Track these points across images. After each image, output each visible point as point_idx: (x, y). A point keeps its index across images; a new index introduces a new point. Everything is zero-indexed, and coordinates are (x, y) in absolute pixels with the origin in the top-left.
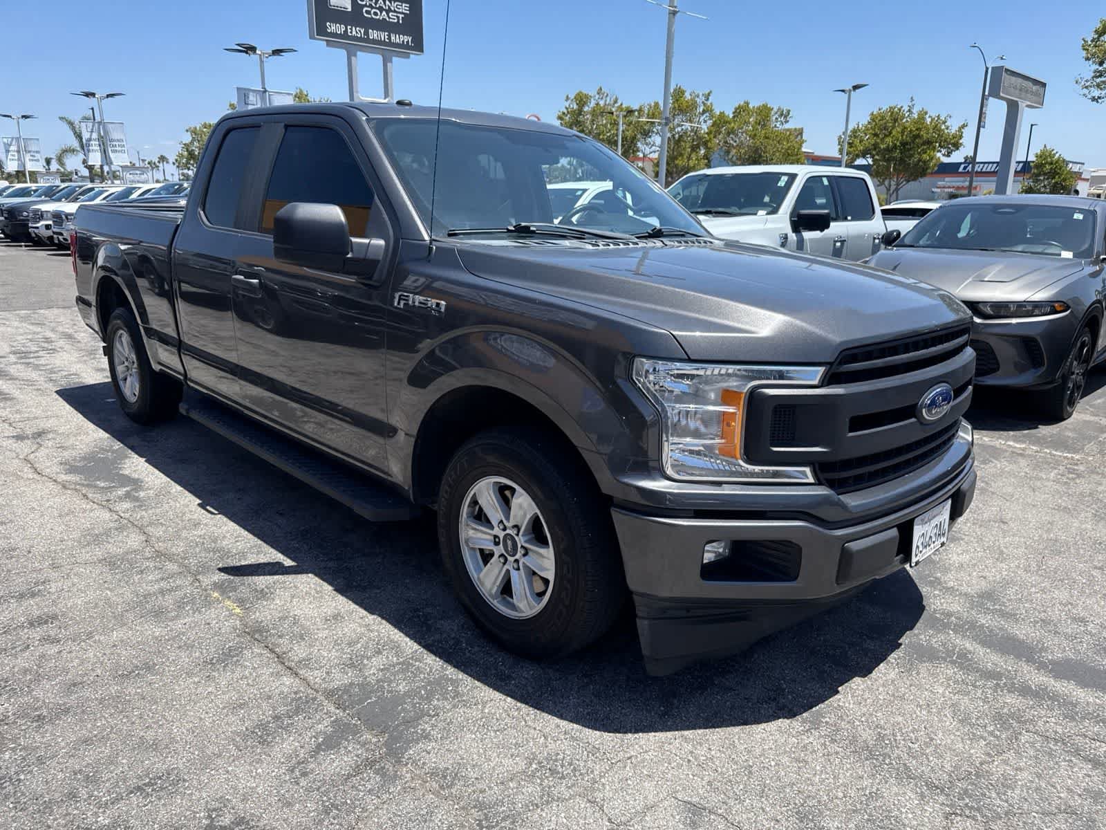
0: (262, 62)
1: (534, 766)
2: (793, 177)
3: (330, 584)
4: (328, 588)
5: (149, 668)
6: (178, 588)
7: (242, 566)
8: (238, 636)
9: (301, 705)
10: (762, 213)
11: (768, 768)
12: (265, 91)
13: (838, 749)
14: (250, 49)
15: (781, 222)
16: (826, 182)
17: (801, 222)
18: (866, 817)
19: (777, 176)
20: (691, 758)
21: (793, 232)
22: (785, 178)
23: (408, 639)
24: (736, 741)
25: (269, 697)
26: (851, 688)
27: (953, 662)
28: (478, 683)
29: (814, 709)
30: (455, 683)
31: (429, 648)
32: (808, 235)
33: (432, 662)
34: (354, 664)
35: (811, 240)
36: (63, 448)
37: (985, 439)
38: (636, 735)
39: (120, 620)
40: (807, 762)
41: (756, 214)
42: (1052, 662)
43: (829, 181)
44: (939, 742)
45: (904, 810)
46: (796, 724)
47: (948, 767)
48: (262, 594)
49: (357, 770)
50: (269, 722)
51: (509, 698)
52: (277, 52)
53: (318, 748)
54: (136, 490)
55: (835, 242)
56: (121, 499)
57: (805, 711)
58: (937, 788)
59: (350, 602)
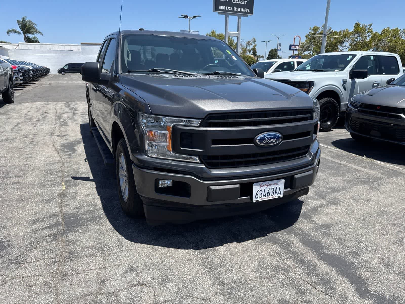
0: (189, 21)
1: (98, 246)
2: (354, 56)
3: (96, 185)
4: (95, 186)
5: (27, 199)
6: (56, 180)
7: (78, 177)
8: (57, 195)
9: (53, 216)
10: (337, 71)
11: (170, 263)
12: (190, 31)
13: (201, 263)
14: (186, 17)
15: (345, 74)
16: (372, 58)
17: (354, 75)
18: (186, 285)
19: (348, 56)
20: (148, 254)
21: (350, 79)
22: (351, 57)
23: (101, 204)
24: (169, 252)
25: (48, 212)
26: (229, 245)
27: (281, 246)
28: (107, 220)
29: (208, 249)
30: (101, 218)
31: (104, 208)
32: (357, 80)
33: (101, 211)
34: (79, 208)
35: (359, 82)
36: (66, 140)
37: (401, 169)
38: (138, 244)
39: (33, 186)
40: (185, 264)
41: (334, 71)
42: (325, 254)
43: (374, 58)
44: (242, 269)
45: (201, 287)
46: (195, 252)
47: (235, 278)
48: (76, 185)
49: (49, 235)
50: (41, 219)
51: (112, 226)
52: (194, 17)
53: (46, 228)
54: (73, 153)
55: (373, 83)
56: (67, 155)
57: (204, 248)
58: (223, 283)
59: (96, 191)
